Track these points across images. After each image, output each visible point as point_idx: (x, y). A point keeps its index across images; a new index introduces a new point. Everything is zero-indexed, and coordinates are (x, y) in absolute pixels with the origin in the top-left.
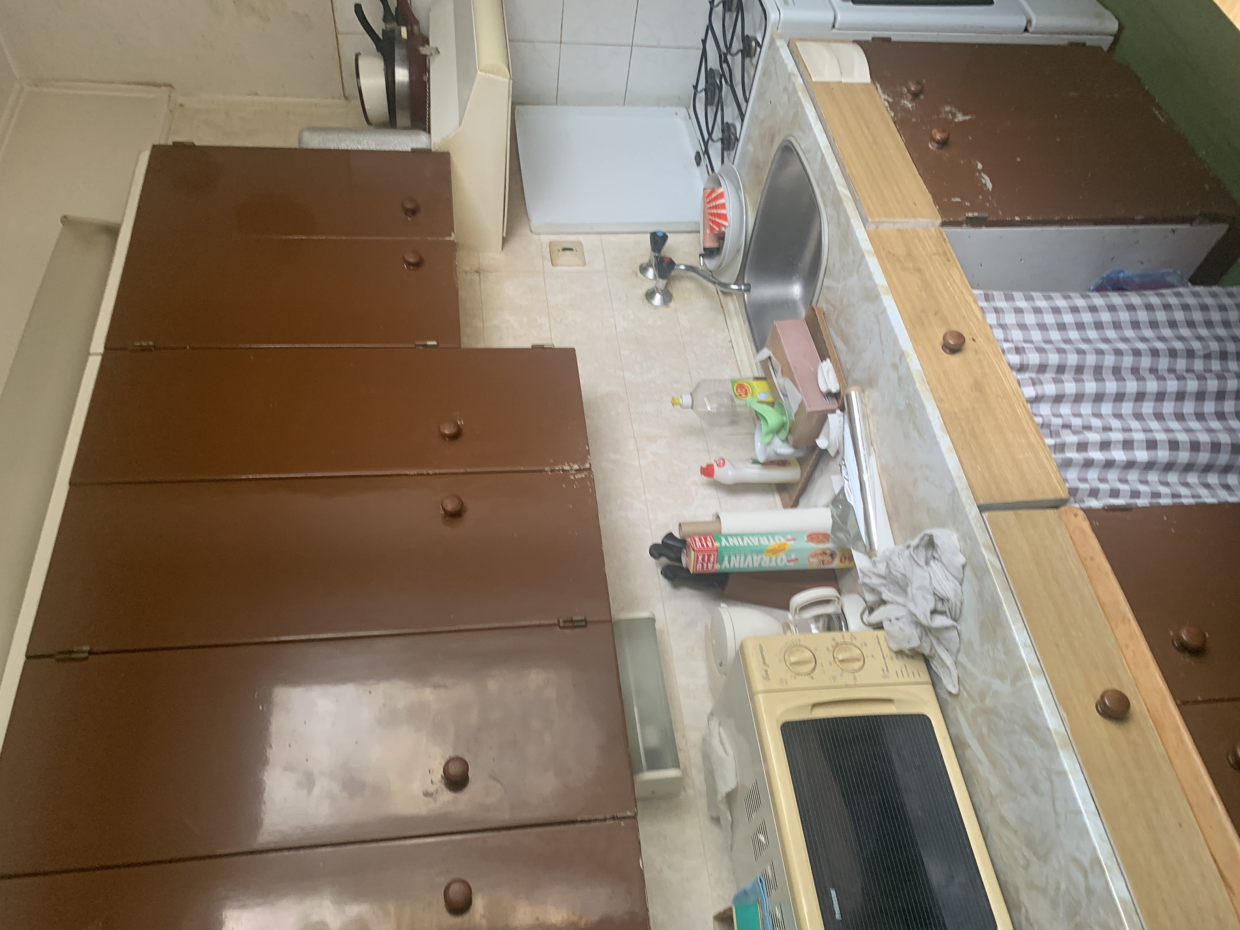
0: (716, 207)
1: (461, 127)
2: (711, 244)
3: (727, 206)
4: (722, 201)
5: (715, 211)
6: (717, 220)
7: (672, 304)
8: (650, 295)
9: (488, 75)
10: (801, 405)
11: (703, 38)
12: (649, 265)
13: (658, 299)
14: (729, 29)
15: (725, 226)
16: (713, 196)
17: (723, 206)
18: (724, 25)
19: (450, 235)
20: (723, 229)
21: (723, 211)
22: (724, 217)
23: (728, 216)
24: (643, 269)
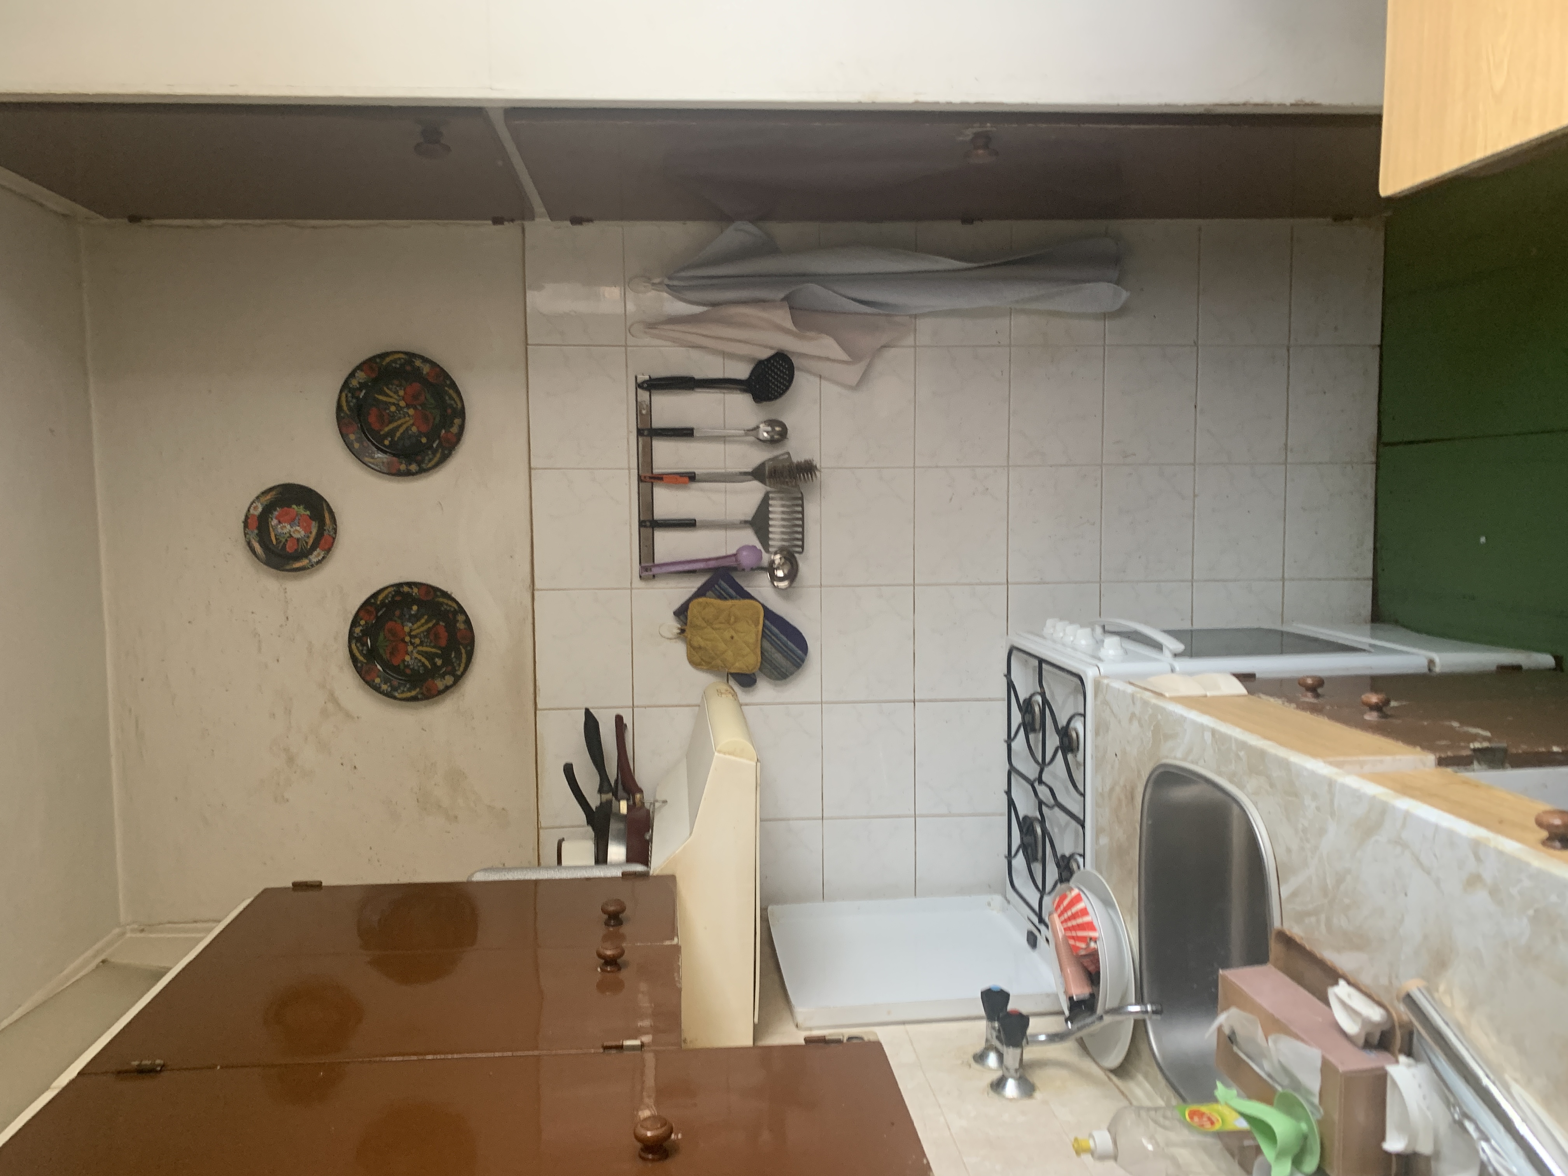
0: (1074, 916)
1: (691, 837)
2: (1080, 991)
3: (1090, 909)
4: (1080, 906)
5: (1074, 922)
6: (1081, 934)
7: (1038, 1095)
8: (998, 1085)
9: (727, 756)
10: (1327, 1068)
11: (1006, 788)
12: (989, 1048)
13: (1011, 1088)
14: (1036, 746)
15: (1095, 940)
16: (1066, 903)
17: (1084, 912)
18: (1030, 745)
19: (672, 939)
20: (1092, 945)
21: (1086, 919)
22: (1090, 926)
23: (1095, 923)
24: (980, 1058)
